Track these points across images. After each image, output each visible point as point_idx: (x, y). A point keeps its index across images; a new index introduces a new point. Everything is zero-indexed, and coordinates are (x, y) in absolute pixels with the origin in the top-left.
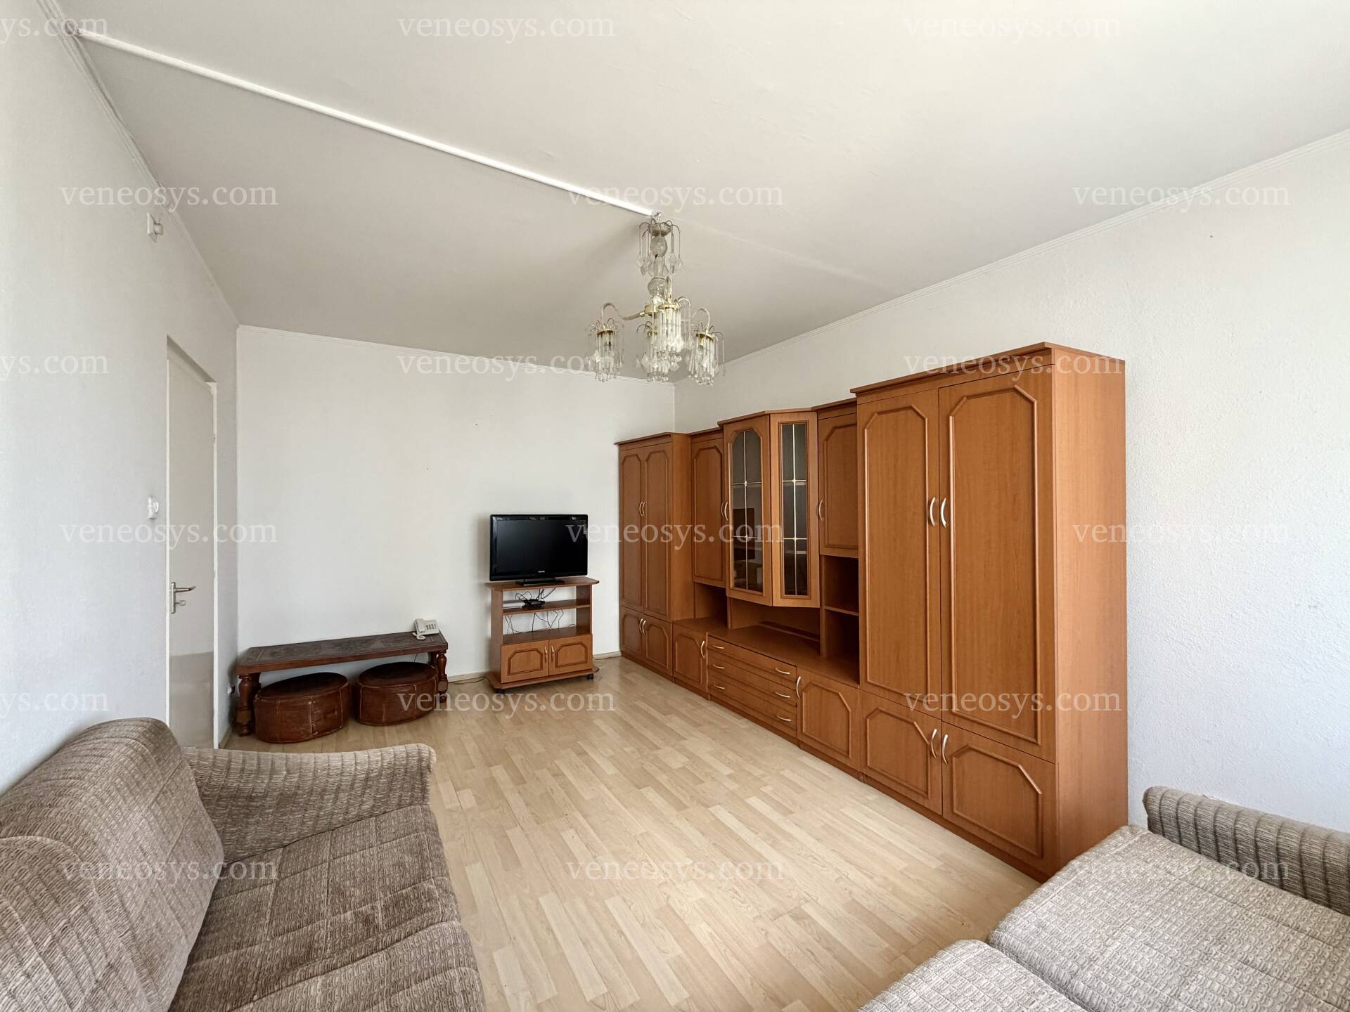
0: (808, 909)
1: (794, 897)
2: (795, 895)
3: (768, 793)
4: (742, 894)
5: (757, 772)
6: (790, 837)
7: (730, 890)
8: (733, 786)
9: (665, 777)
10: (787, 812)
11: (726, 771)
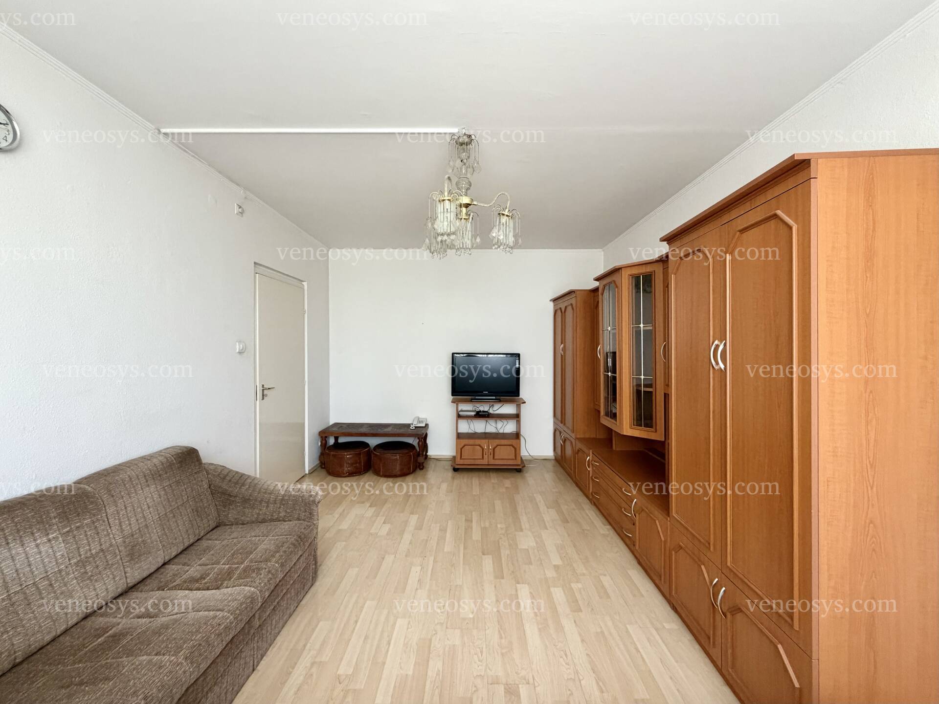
0: (523, 691)
1: (521, 675)
2: (523, 673)
3: (575, 589)
4: (484, 654)
5: (581, 569)
6: (560, 628)
7: (479, 648)
8: (551, 574)
9: (507, 552)
10: (576, 608)
11: (557, 561)
